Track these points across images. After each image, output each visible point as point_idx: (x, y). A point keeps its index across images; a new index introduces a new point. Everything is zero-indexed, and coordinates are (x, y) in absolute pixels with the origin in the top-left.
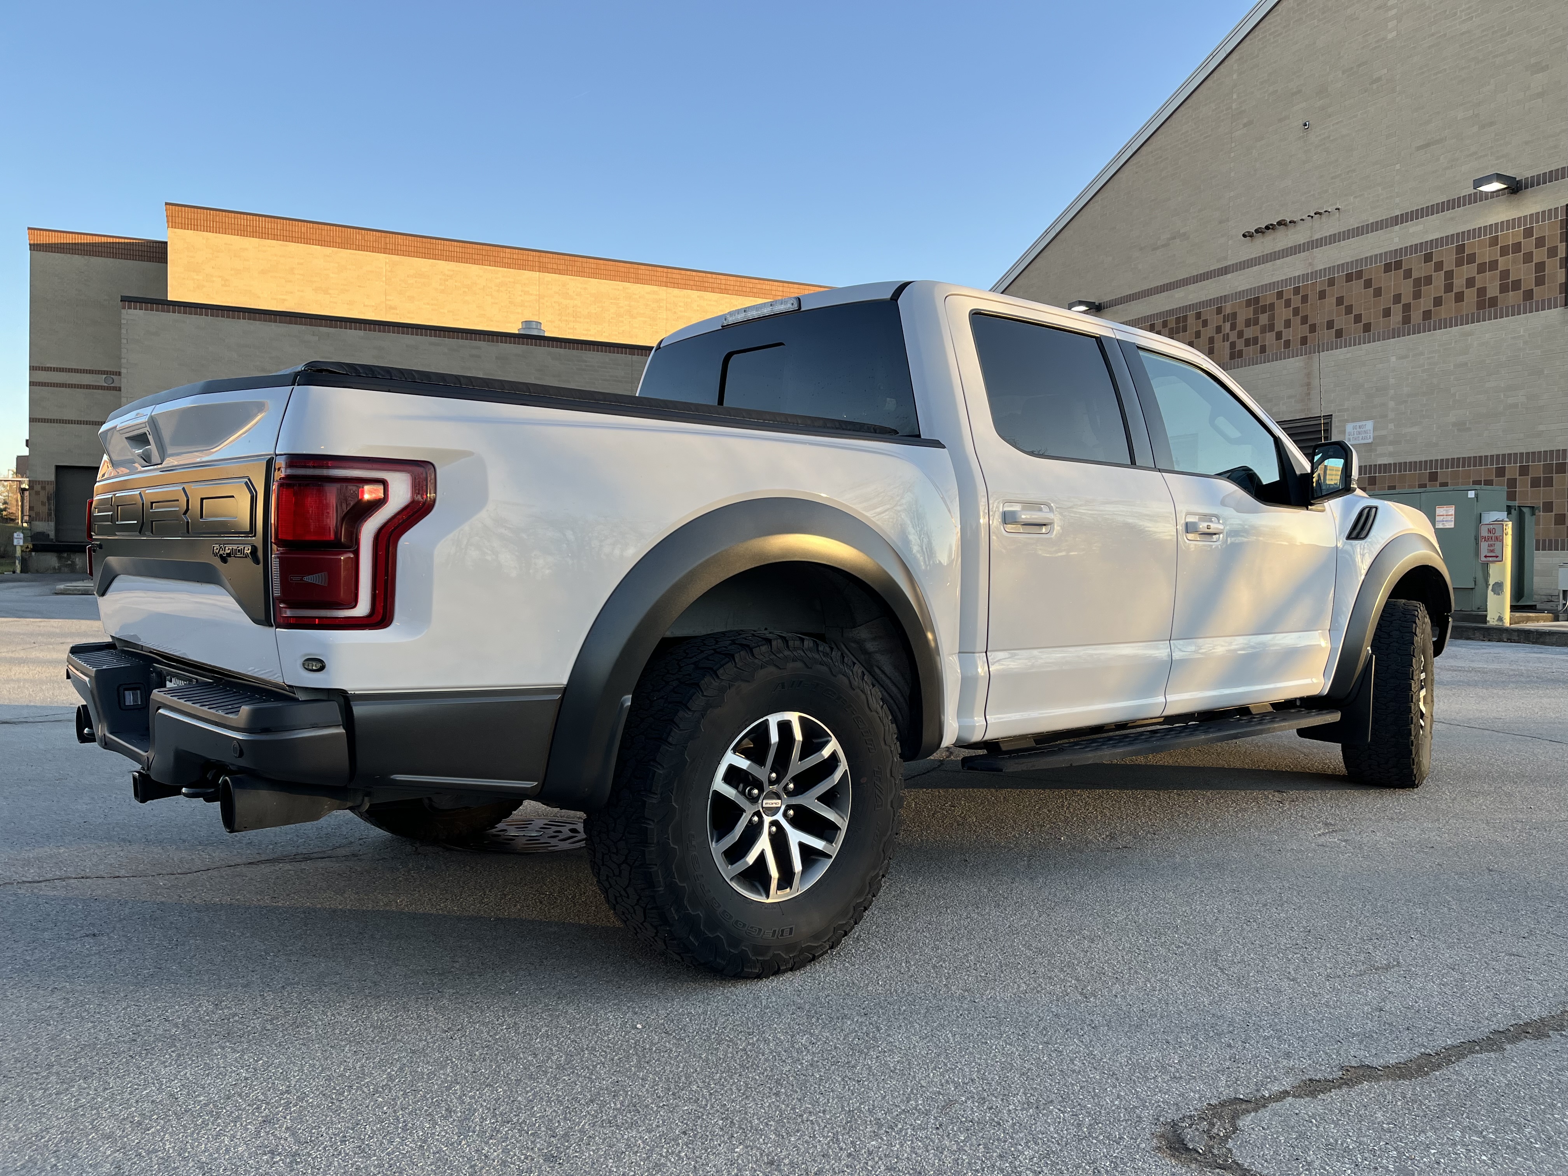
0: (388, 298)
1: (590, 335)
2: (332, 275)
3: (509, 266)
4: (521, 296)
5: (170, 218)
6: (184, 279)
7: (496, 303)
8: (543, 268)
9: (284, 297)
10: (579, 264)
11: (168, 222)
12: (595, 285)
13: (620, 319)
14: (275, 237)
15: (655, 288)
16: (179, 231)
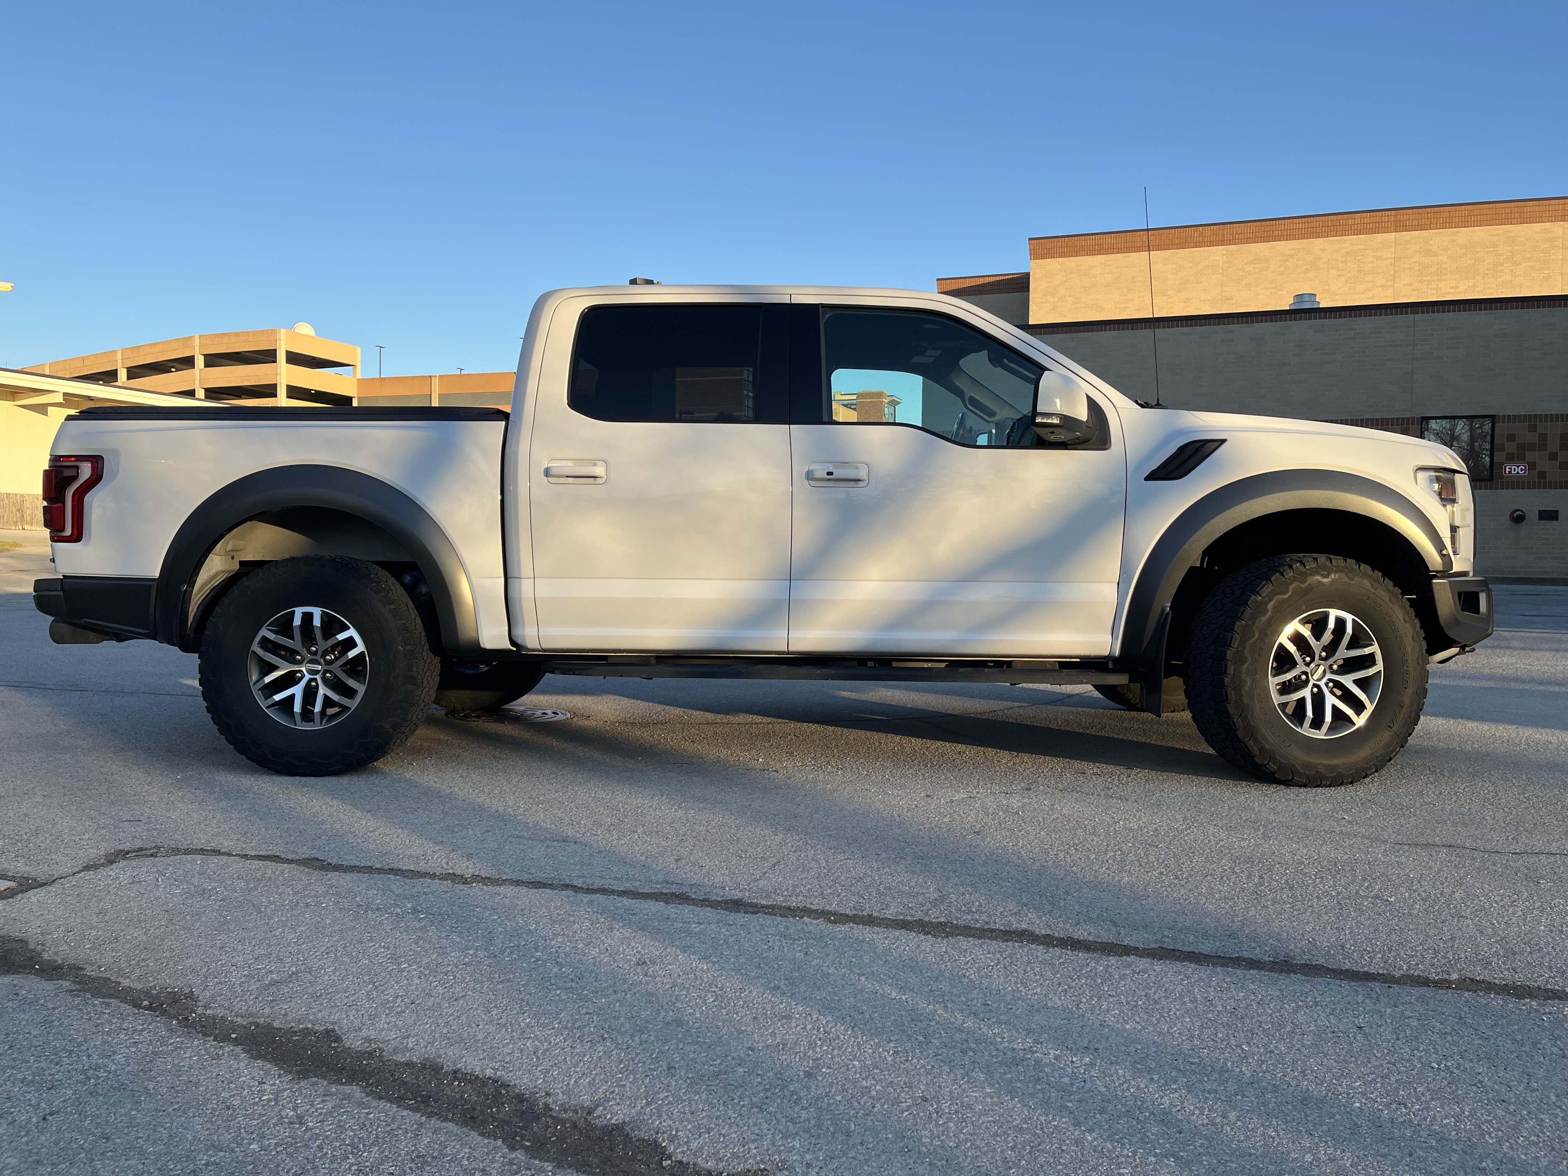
0: (1224, 289)
1: (1459, 293)
2: (1170, 277)
3: (1358, 233)
4: (1373, 262)
5: (1032, 251)
6: (1042, 303)
7: (1342, 275)
8: (1400, 227)
9: (1126, 305)
10: (1446, 214)
11: (1030, 255)
12: (1465, 235)
13: (1499, 268)
14: (1119, 251)
15: (1547, 225)
16: (1040, 262)
